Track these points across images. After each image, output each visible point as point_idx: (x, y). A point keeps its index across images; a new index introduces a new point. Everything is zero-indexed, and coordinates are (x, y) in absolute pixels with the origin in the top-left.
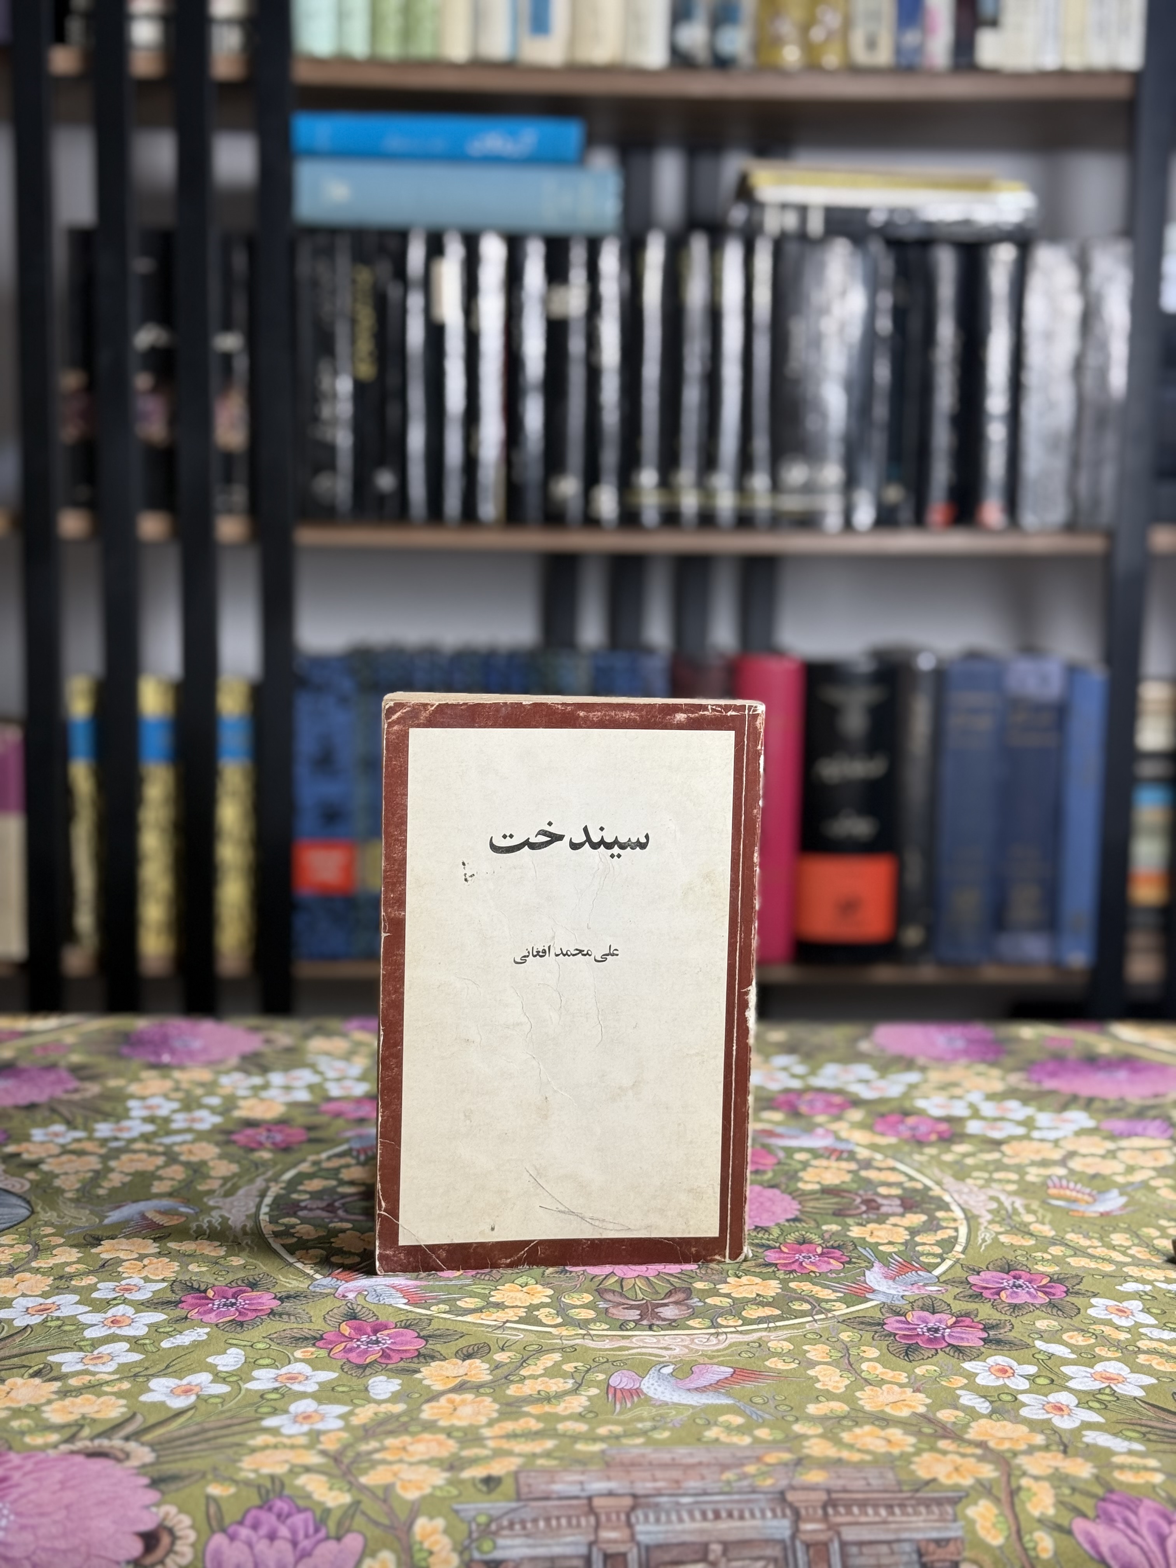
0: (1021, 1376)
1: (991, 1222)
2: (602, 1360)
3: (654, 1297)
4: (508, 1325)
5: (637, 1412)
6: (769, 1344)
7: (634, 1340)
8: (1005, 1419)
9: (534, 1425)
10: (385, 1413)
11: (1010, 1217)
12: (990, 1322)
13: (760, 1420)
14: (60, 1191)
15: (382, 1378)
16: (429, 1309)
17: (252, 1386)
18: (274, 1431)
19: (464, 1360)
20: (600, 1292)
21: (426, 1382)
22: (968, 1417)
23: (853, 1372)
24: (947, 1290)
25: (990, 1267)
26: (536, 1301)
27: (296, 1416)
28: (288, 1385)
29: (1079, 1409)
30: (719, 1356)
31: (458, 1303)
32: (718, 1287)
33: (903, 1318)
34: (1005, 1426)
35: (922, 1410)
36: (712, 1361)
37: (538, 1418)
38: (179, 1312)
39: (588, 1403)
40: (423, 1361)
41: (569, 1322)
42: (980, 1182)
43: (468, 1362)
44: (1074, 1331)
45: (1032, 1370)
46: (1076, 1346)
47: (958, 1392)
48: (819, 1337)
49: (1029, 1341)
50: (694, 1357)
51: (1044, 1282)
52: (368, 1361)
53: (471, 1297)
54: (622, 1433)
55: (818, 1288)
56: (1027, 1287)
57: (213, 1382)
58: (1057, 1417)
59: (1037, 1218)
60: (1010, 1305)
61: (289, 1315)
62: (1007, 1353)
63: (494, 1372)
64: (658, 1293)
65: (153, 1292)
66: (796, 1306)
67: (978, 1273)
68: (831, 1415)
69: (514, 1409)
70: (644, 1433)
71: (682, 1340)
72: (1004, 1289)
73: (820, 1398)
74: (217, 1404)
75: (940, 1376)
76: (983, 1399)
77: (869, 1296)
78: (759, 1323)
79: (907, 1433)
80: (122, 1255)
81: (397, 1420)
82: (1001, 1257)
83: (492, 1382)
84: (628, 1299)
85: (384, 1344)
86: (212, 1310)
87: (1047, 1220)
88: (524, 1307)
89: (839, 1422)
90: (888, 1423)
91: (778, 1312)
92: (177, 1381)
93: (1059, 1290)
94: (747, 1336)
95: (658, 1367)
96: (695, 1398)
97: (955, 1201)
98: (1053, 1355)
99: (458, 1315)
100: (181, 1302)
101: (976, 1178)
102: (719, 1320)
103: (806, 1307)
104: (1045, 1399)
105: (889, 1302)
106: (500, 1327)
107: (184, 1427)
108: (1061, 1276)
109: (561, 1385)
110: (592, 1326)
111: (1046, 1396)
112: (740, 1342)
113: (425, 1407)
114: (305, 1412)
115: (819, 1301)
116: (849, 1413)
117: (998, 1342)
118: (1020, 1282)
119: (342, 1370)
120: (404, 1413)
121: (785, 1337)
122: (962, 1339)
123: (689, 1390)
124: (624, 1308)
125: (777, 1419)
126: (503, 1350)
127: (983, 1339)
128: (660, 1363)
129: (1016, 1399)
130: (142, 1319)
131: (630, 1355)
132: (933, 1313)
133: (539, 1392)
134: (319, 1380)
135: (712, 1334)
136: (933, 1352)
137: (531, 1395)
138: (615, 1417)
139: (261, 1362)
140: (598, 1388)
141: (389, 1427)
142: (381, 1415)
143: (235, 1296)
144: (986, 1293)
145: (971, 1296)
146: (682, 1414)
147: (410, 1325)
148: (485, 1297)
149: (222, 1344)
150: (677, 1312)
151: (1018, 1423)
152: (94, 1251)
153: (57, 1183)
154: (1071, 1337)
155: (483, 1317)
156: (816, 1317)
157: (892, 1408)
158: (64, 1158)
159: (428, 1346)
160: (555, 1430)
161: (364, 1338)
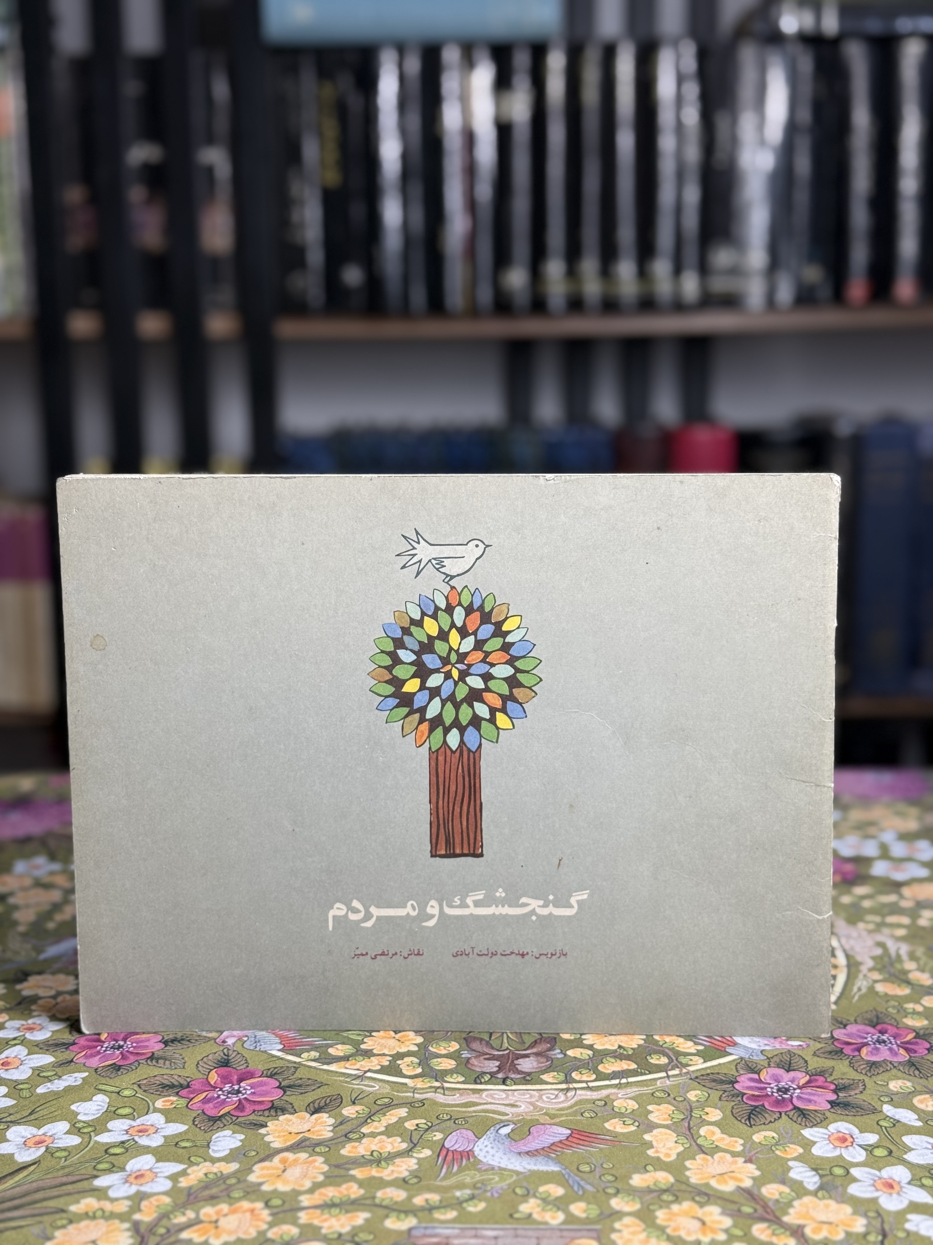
0: (860, 1146)
1: (870, 970)
2: (446, 1117)
3: (518, 1046)
4: (369, 1074)
5: (460, 1178)
6: (615, 1104)
7: (484, 1094)
8: (831, 1197)
9: (354, 1191)
10: (216, 1174)
11: (892, 964)
12: (843, 1082)
13: (581, 1193)
14: (15, 923)
15: (228, 1132)
16: (300, 1057)
17: (104, 1138)
18: (101, 1193)
19: (312, 1115)
20: (468, 1040)
21: (267, 1139)
22: (793, 1194)
23: (689, 1137)
24: (808, 1046)
25: (859, 1020)
26: (403, 1050)
27: (130, 1175)
28: (136, 1138)
29: (910, 1187)
30: (562, 1115)
31: (331, 1051)
32: (583, 1037)
33: (756, 1076)
34: (827, 1206)
35: (748, 1183)
36: (552, 1121)
37: (361, 1184)
38: (67, 1055)
39: (416, 1167)
40: (274, 1114)
41: (429, 1073)
42: (871, 926)
43: (315, 1116)
44: (927, 1093)
45: (872, 1138)
46: (923, 1111)
47: (791, 1163)
48: (667, 1097)
49: (877, 1105)
50: (536, 1115)
51: (910, 1036)
52: (222, 1113)
53: (343, 1043)
54: (437, 1203)
55: (681, 1040)
56: (891, 1043)
57: (68, 1132)
58: (885, 1195)
59: (919, 965)
60: (868, 1062)
61: (165, 1059)
62: (850, 1118)
63: (337, 1129)
64: (524, 1043)
65: (53, 1032)
66: (655, 1060)
67: (845, 1026)
68: (652, 1187)
69: (342, 1172)
70: (459, 1204)
71: (531, 1096)
72: (866, 1044)
73: (649, 1168)
74: (60, 1158)
75: (776, 1144)
76: (814, 1173)
77: (727, 1050)
78: (612, 1079)
79: (723, 1213)
80: (41, 992)
81: (224, 1182)
82: (871, 1008)
83: (331, 1139)
84: (493, 1048)
85: (243, 1094)
86: (99, 1053)
87: (928, 968)
88: (390, 1056)
89: (659, 1197)
90: (709, 1199)
91: (634, 1066)
92: (34, 1131)
93: (922, 1047)
94: (595, 1093)
95: (498, 1126)
96: (525, 1163)
97: (842, 946)
98: (898, 1121)
99: (324, 1064)
100: (74, 1044)
101: (868, 922)
102: (574, 1075)
103: (664, 1060)
104: (877, 1173)
105: (747, 1056)
106: (359, 1077)
107: (19, 1186)
108: (927, 1032)
109: (396, 1145)
110: (448, 1078)
111: (880, 1170)
112: (587, 1100)
113: (256, 1168)
114: (139, 1170)
115: (678, 1054)
116: (672, 1185)
117: (846, 1105)
118: (885, 1037)
119: (194, 1121)
120: (234, 1174)
121: (633, 1094)
122: (810, 1101)
123: (520, 1153)
124: (485, 1059)
125: (598, 1191)
126: (354, 1103)
127: (831, 1102)
128: (502, 1121)
129: (848, 1172)
130: (31, 1062)
131: (475, 1112)
132: (788, 1071)
133: (372, 1152)
134: (166, 1134)
135: (562, 1090)
136: (778, 1115)
137: (363, 1156)
138: (438, 1183)
139: (120, 1111)
140: (431, 1150)
141: (214, 1191)
142: (211, 1176)
143: (125, 1040)
144: (847, 1050)
145: (830, 1052)
146: (505, 1180)
147: (275, 1074)
148: (356, 1044)
149: (92, 1090)
150: (535, 1064)
151: (842, 1201)
152: (18, 987)
153: (17, 916)
154: (921, 1102)
155: (347, 1066)
156: (670, 1073)
157: (718, 1182)
158: (33, 892)
159: (285, 1098)
160: (374, 1198)
161: (227, 1087)
